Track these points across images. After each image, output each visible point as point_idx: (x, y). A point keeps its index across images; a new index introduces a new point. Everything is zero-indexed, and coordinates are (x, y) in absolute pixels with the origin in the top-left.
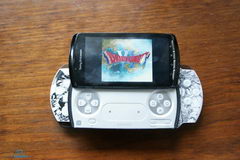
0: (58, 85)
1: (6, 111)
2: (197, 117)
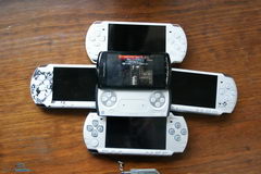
0: (36, 79)
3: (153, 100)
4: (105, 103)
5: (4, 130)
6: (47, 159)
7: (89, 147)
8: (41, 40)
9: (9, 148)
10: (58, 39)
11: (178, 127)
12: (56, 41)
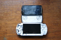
0: (18, 27)
1: (7, 29)
2: (46, 34)
5: (8, 26)
8: (21, 2)
9: (9, 31)
10: (25, 2)
12: (25, 3)
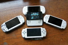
0: (2, 27)
3: (39, 22)
4: (28, 23)
6: (15, 37)
7: (23, 37)
11: (44, 30)
